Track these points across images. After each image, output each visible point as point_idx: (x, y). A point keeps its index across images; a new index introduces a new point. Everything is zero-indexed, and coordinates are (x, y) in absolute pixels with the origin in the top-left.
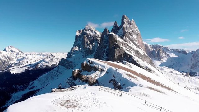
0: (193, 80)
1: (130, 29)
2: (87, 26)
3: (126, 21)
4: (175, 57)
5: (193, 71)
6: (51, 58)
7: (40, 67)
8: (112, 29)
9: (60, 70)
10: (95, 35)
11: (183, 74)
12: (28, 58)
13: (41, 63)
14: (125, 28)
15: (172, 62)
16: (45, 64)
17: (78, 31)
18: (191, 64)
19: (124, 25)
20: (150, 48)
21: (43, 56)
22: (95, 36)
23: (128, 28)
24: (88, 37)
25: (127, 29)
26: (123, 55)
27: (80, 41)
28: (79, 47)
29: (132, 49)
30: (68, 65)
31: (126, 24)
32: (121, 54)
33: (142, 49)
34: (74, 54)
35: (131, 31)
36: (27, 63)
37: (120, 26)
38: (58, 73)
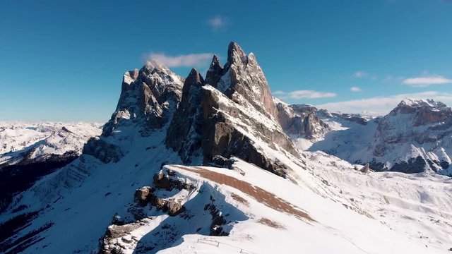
0: (376, 182)
1: (245, 73)
2: (149, 63)
3: (236, 55)
4: (342, 131)
5: (379, 159)
6: (62, 136)
7: (35, 159)
8: (208, 72)
9: (87, 165)
10: (169, 83)
11: (356, 169)
12: (6, 137)
13: (38, 149)
14: (236, 72)
15: (336, 142)
16: (48, 151)
17: (128, 73)
18: (374, 145)
19: (232, 66)
20: (288, 111)
21: (43, 131)
22: (170, 86)
23: (241, 71)
24: (152, 88)
25: (239, 73)
26: (230, 136)
27: (135, 97)
28: (132, 112)
29: (250, 119)
30: (106, 154)
31: (237, 63)
32: (228, 135)
33: (272, 117)
34: (120, 128)
35: (248, 77)
36: (3, 149)
37: (225, 66)
38: (81, 173)
